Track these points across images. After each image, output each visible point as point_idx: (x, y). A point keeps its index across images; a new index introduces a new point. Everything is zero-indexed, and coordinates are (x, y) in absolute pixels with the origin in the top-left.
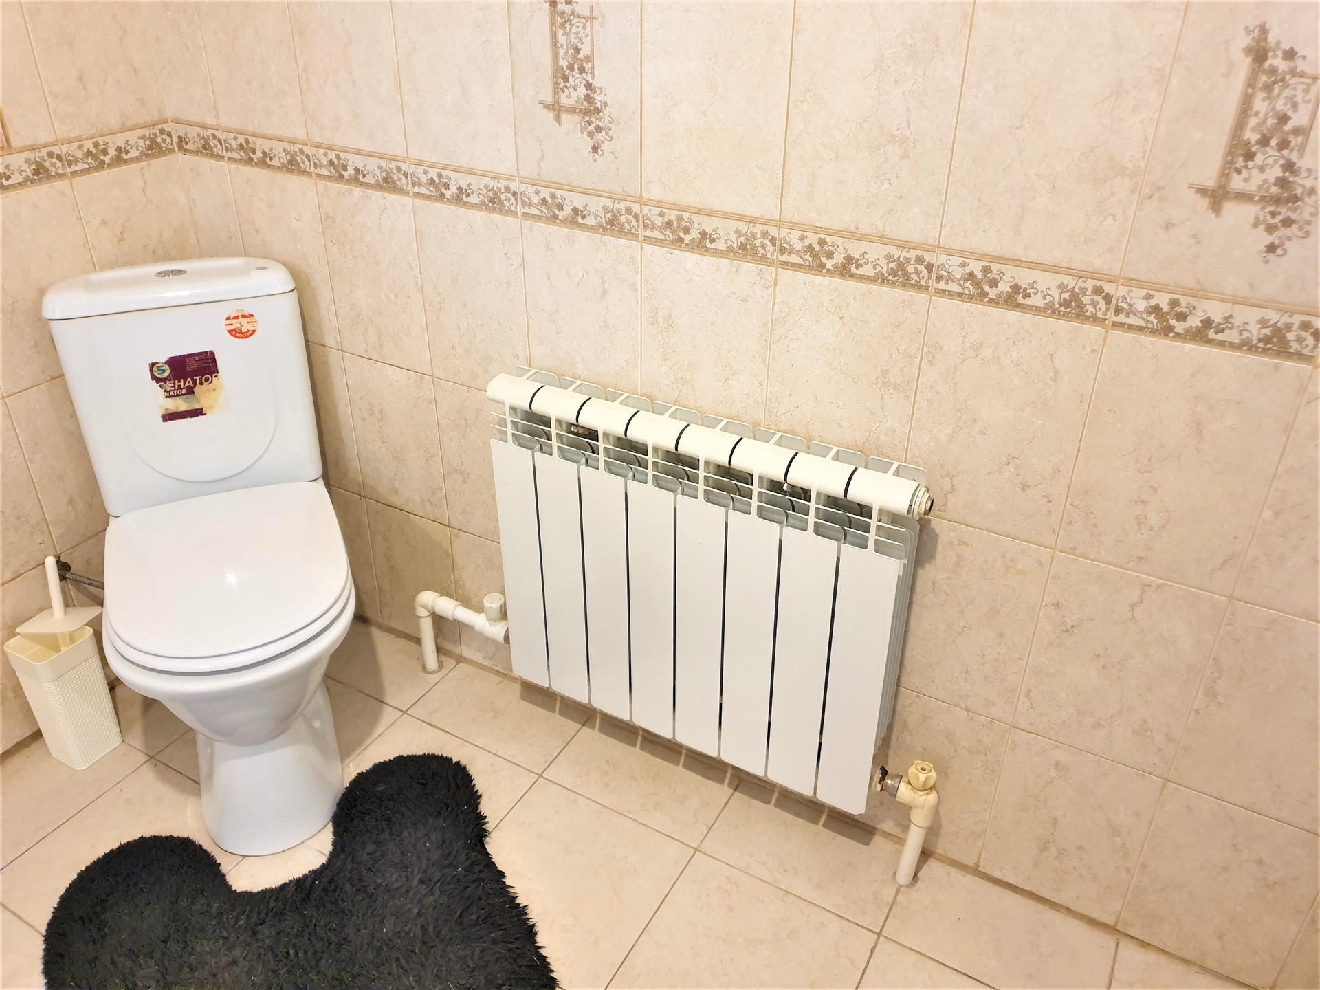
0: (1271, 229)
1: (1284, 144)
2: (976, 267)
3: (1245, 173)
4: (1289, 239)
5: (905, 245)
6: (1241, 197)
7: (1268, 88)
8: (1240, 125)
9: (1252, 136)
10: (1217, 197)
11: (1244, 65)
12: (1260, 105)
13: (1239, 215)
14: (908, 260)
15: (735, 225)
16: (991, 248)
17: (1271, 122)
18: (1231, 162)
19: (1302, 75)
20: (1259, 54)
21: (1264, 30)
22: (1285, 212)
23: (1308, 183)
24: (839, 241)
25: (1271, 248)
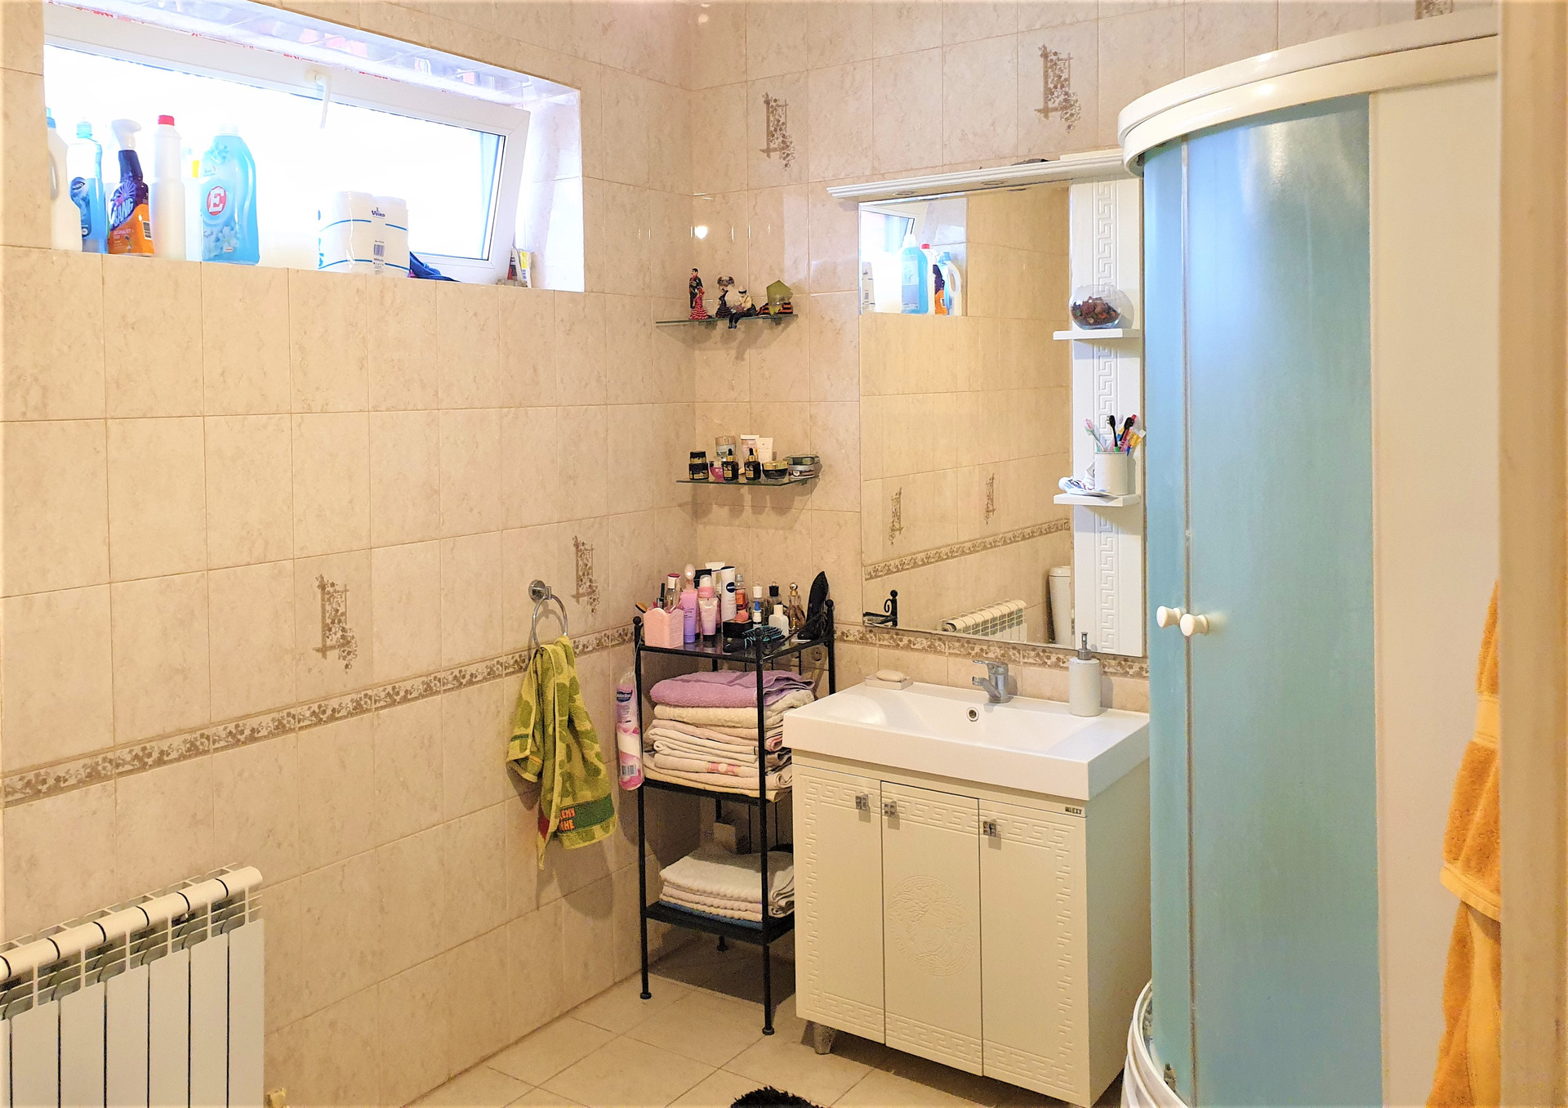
0: (344, 658)
1: (340, 621)
2: (231, 727)
3: (330, 637)
4: (351, 660)
5: (192, 731)
6: (333, 648)
7: (329, 600)
8: (324, 617)
9: (329, 621)
10: (323, 650)
11: (319, 591)
12: (328, 608)
13: (333, 655)
14: (196, 739)
15: (82, 762)
16: (237, 713)
17: (333, 613)
18: (324, 634)
19: (338, 592)
20: (323, 587)
21: (322, 578)
22: (347, 649)
23: (351, 634)
24: (153, 744)
25: (347, 666)
